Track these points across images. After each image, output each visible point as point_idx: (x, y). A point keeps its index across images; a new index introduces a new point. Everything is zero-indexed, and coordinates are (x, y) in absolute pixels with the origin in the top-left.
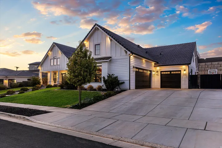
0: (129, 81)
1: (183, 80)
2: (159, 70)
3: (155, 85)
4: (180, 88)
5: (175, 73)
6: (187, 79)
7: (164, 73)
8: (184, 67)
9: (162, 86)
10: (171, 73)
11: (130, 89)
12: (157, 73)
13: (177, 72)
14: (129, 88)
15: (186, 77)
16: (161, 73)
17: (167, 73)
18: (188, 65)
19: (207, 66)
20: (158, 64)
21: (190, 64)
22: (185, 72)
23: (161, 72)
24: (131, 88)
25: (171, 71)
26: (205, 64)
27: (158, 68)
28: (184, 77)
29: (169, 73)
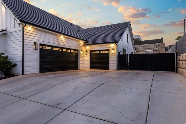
0: (21, 63)
1: (111, 60)
2: (88, 49)
3: (85, 65)
4: (109, 70)
5: (104, 52)
6: (115, 60)
7: (94, 52)
8: (112, 46)
9: (92, 67)
10: (100, 52)
11: (23, 74)
12: (86, 53)
13: (106, 52)
14: (21, 73)
15: (114, 56)
16: (91, 53)
17: (96, 52)
18: (116, 44)
19: (145, 47)
20: (87, 43)
21: (118, 42)
22: (113, 52)
23: (91, 51)
24: (25, 73)
25: (100, 51)
26: (143, 46)
27: (88, 47)
28: (112, 57)
29: (98, 52)
